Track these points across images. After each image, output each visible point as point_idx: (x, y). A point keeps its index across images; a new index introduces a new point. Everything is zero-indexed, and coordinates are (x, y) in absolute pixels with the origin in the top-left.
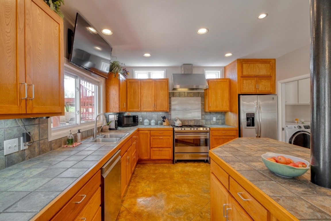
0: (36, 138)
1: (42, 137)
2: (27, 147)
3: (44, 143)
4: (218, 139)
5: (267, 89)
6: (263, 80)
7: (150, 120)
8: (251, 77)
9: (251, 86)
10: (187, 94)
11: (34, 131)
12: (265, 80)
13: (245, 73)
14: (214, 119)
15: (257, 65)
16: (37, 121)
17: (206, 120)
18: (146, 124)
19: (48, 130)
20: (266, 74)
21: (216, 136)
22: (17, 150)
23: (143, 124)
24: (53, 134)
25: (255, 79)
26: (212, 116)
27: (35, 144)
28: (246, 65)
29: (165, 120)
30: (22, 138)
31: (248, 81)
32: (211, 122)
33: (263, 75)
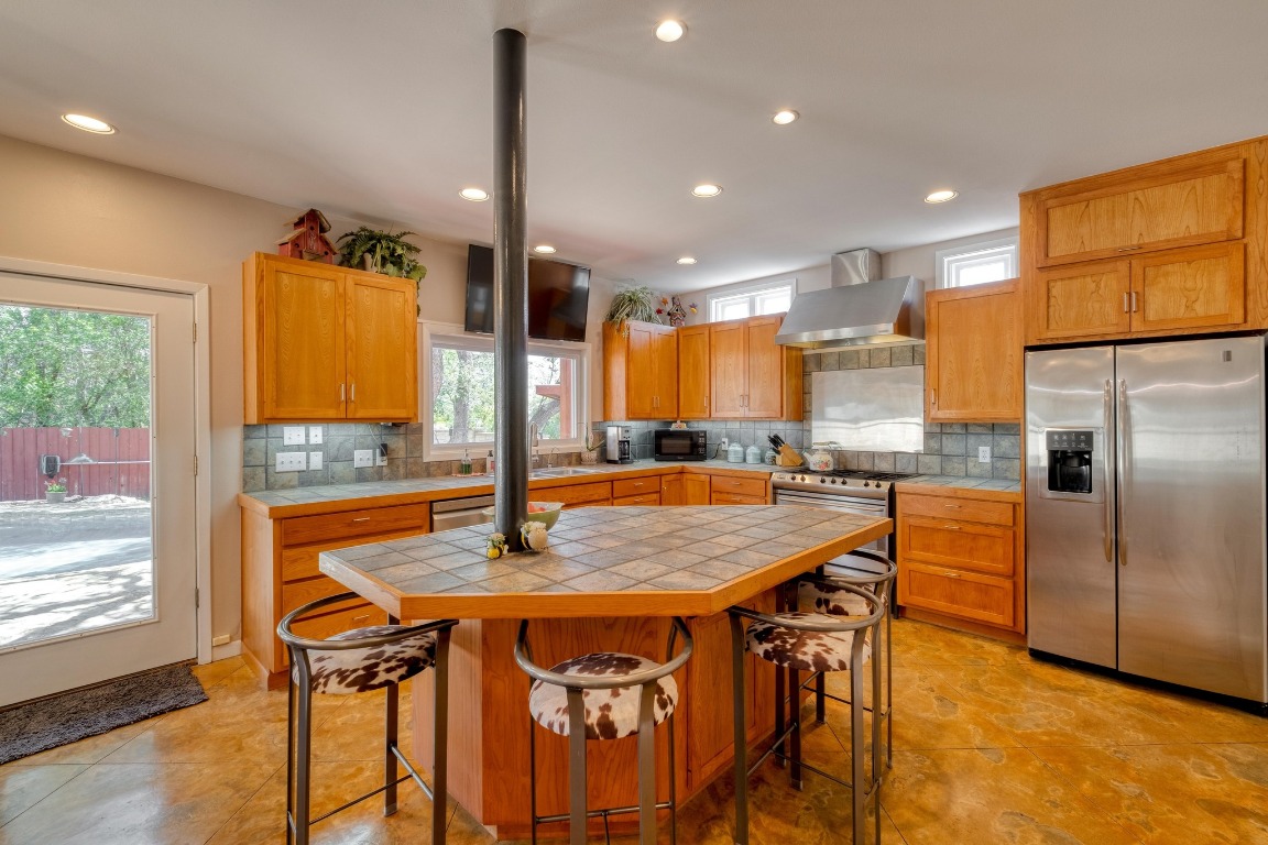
0: (402, 454)
1: (412, 453)
2: (385, 463)
3: (416, 463)
4: (927, 528)
5: (1200, 309)
6: (1170, 268)
7: (745, 447)
8: (1101, 260)
9: (1097, 306)
10: (867, 358)
11: (397, 443)
12: (1189, 263)
13: (1061, 247)
14: (981, 455)
15: (1136, 199)
16: (402, 430)
17: (945, 457)
18: (731, 458)
19: (422, 444)
20: (1194, 230)
21: (922, 517)
22: (370, 464)
23: (726, 458)
24: (432, 453)
25: (1122, 266)
26: (972, 440)
27: (400, 462)
28: (1068, 209)
29: (780, 448)
30: (378, 451)
31: (1076, 284)
32: (970, 465)
33: (1176, 240)
